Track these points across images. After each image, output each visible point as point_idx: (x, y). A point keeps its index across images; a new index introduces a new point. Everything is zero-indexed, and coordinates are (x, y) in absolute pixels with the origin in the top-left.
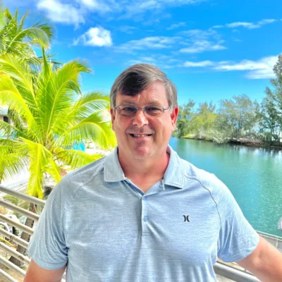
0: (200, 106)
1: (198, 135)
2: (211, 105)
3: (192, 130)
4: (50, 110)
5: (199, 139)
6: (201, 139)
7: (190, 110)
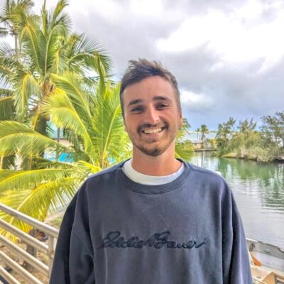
0: (240, 123)
1: (240, 154)
2: (251, 123)
3: (233, 148)
4: (108, 129)
5: (241, 158)
6: (243, 158)
7: (229, 128)
